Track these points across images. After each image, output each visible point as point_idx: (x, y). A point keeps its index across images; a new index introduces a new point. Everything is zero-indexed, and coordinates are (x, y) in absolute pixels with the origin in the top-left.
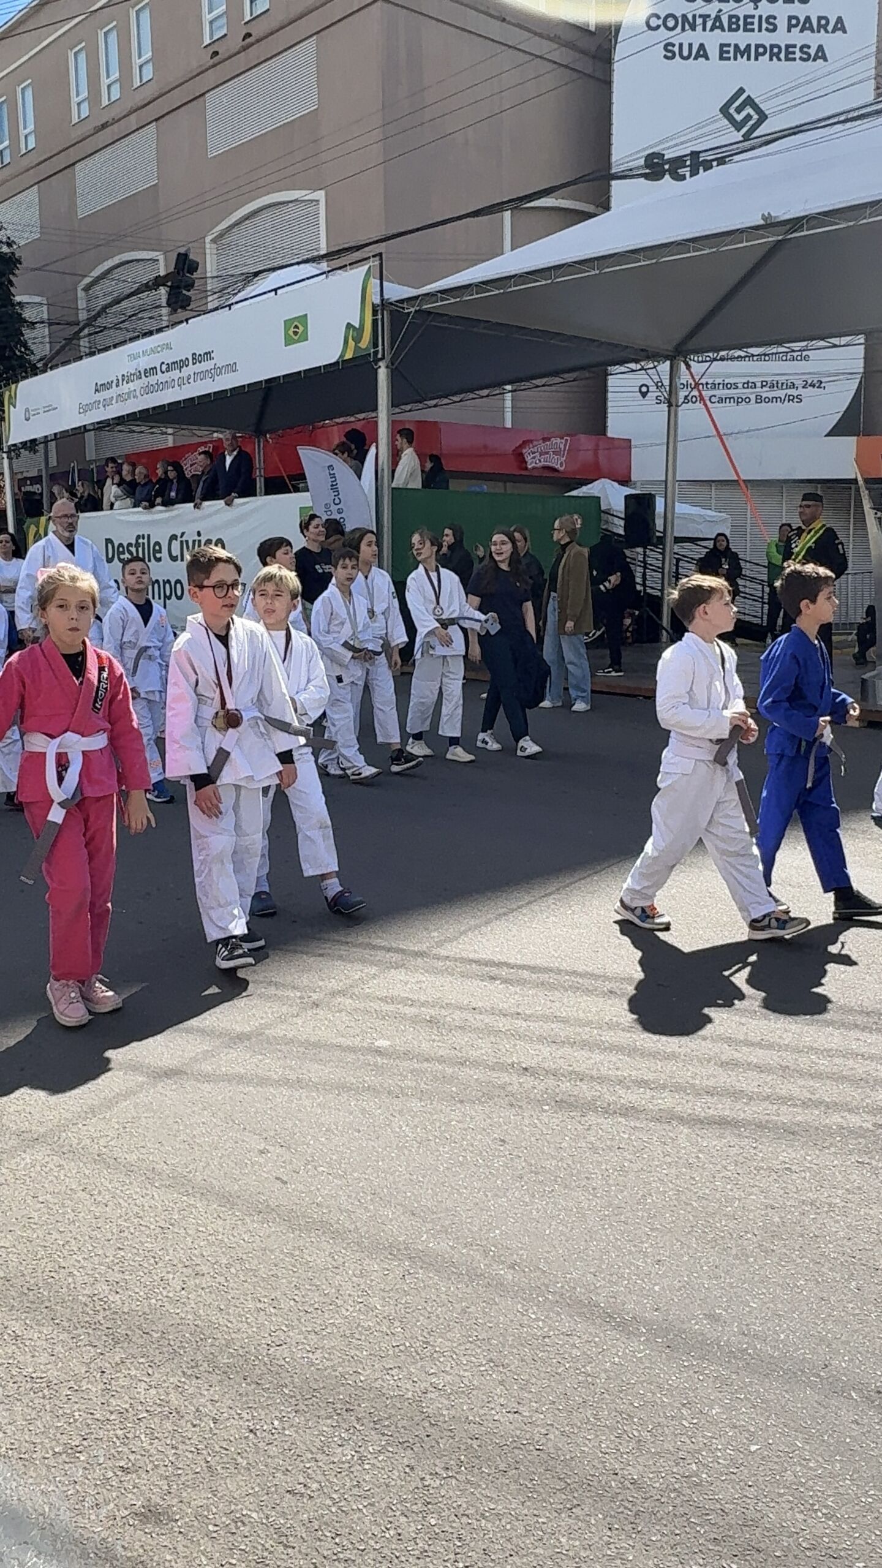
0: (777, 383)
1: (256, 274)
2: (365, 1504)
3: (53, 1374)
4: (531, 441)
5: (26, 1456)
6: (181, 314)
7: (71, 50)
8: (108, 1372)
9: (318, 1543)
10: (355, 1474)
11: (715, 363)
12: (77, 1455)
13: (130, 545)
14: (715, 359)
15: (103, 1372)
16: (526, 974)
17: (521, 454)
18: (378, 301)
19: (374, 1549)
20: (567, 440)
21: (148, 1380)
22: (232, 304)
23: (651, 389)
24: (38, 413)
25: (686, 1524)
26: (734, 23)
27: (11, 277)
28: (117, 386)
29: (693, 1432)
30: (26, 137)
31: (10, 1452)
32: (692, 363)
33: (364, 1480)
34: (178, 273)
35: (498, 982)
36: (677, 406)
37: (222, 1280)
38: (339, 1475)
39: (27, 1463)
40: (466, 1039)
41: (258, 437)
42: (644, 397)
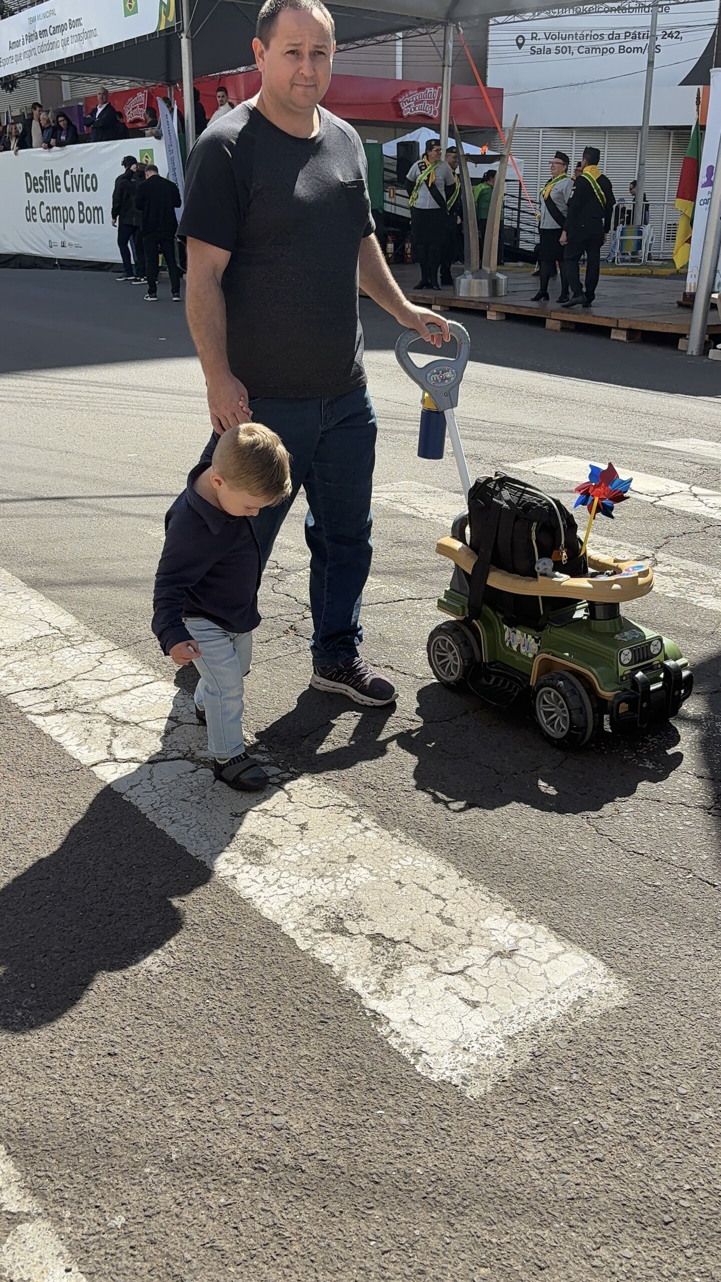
0: (639, 34)
13: (41, 178)
17: (398, 103)
20: (440, 90)
23: (526, 41)
28: (23, 44)
42: (520, 48)
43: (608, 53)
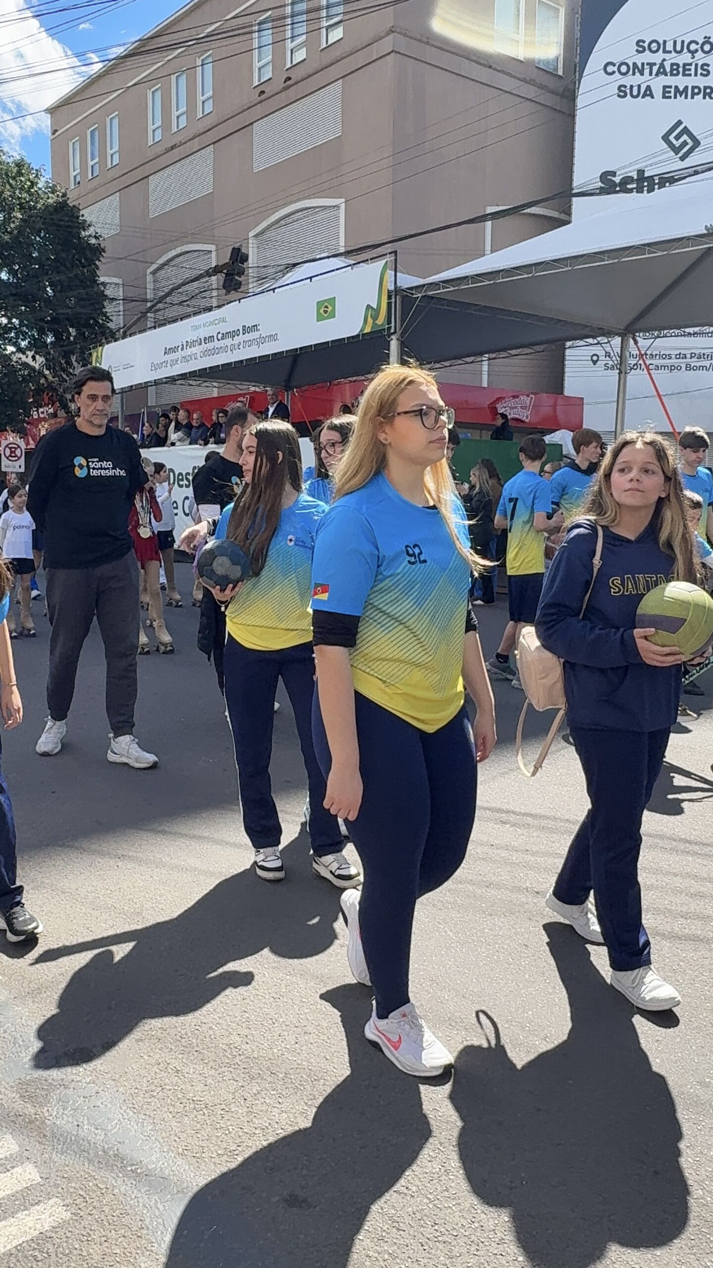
0: (704, 355)
1: (295, 265)
2: (454, 1203)
3: (208, 1099)
4: (504, 398)
5: (198, 1155)
6: (233, 295)
7: (150, 89)
8: (248, 1099)
9: (422, 1229)
10: (443, 1182)
11: (658, 340)
12: (235, 1157)
13: (188, 474)
14: (656, 338)
15: (245, 1099)
16: (529, 820)
17: (495, 409)
18: (392, 288)
19: (465, 1236)
20: (532, 398)
21: (280, 1107)
22: (276, 288)
23: (600, 358)
24: (119, 370)
25: (698, 1232)
26: (675, 70)
27: (97, 262)
28: (182, 349)
29: (697, 1167)
30: (112, 155)
31: (185, 1152)
32: (638, 339)
33: (450, 1186)
34: (233, 263)
35: (508, 826)
36: (626, 373)
37: (326, 1038)
38: (431, 1182)
39: (199, 1160)
40: (489, 868)
41: (288, 392)
42: (595, 364)
43: (676, 370)
